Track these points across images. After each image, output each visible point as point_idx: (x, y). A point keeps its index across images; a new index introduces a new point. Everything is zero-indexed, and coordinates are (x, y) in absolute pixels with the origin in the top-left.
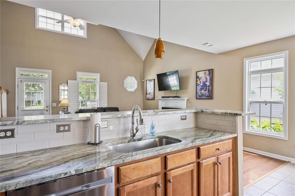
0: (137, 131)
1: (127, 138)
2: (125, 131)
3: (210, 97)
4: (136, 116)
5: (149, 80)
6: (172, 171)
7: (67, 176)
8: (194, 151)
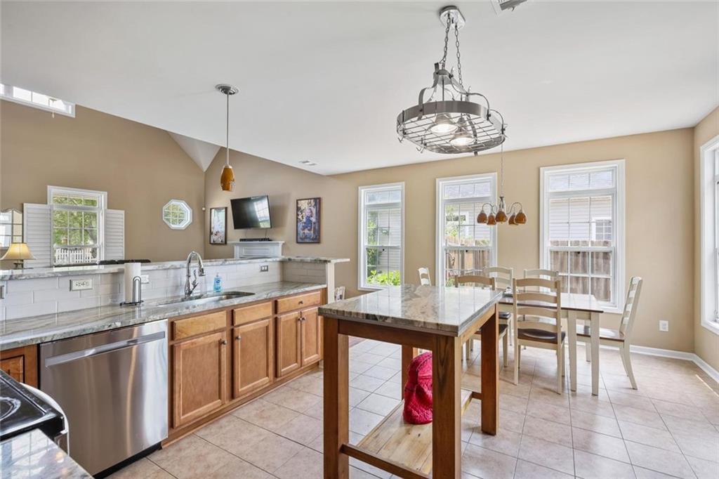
0: (195, 286)
1: (179, 296)
2: (177, 287)
3: (317, 240)
4: (193, 267)
5: (216, 209)
6: (240, 327)
7: (111, 328)
8: (270, 304)
